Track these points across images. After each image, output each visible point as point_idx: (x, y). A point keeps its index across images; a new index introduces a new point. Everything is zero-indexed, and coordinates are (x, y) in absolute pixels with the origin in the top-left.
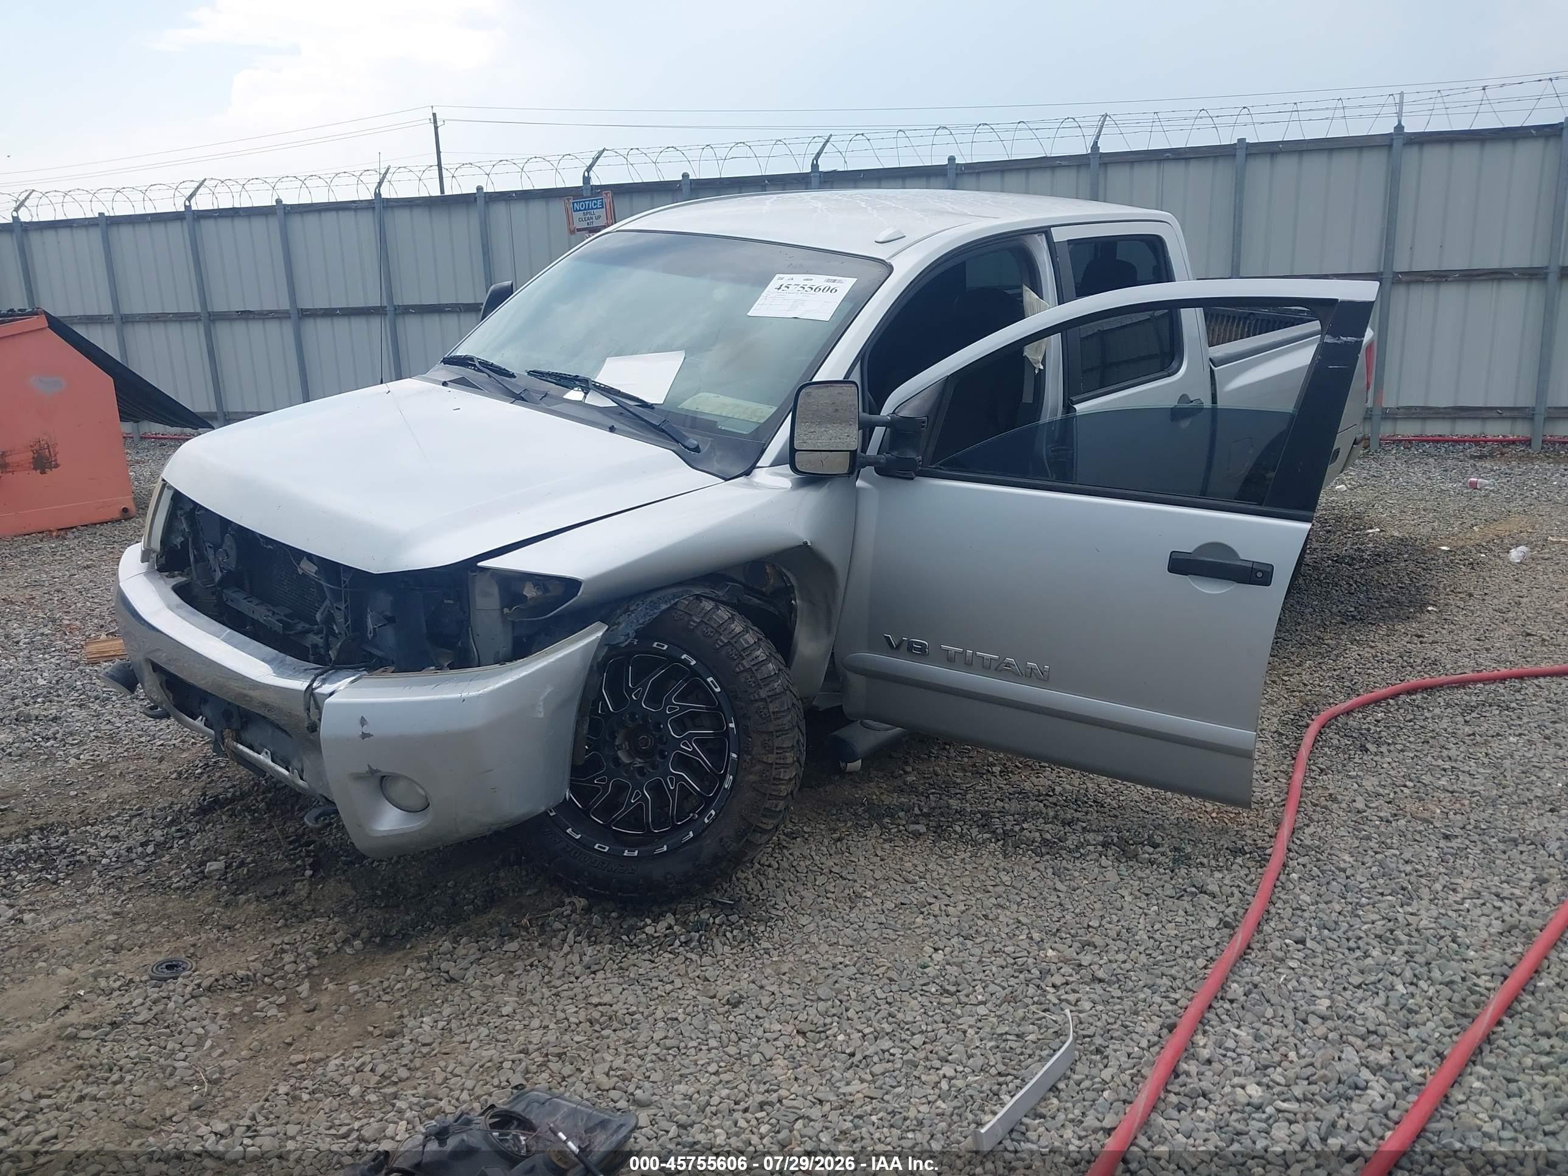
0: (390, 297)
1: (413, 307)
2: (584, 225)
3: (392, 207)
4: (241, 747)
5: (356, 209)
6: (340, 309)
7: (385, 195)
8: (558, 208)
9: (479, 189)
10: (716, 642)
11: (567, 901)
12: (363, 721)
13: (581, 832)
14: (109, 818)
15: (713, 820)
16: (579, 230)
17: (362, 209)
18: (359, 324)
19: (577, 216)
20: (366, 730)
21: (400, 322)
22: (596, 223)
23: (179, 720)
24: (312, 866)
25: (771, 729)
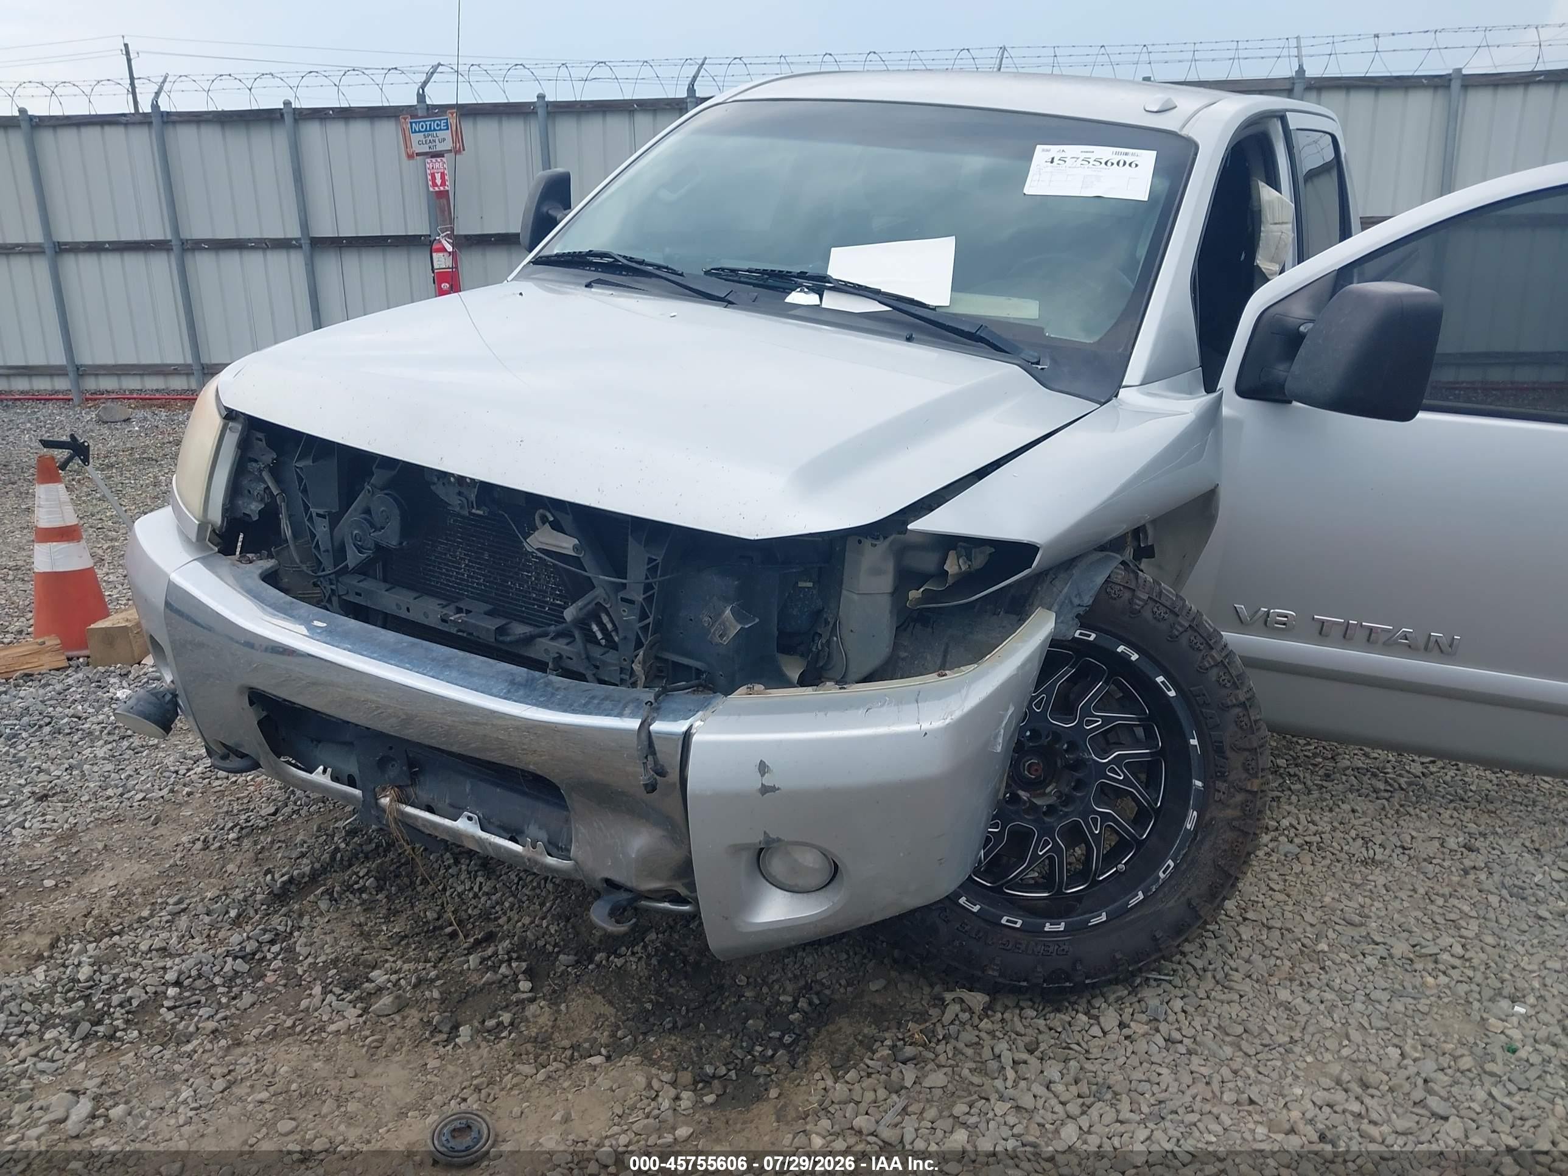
0: (176, 229)
1: (205, 241)
2: (425, 149)
3: (174, 123)
4: (409, 810)
5: (126, 125)
6: (109, 243)
7: (164, 107)
8: (387, 130)
9: (287, 103)
10: (1172, 627)
11: (948, 996)
12: (763, 768)
13: (981, 903)
14: (140, 920)
15: (1171, 874)
16: (418, 154)
17: (134, 124)
18: (134, 261)
19: (416, 138)
20: (768, 780)
21: (189, 257)
22: (440, 147)
23: (279, 774)
24: (530, 974)
25: (1255, 745)
